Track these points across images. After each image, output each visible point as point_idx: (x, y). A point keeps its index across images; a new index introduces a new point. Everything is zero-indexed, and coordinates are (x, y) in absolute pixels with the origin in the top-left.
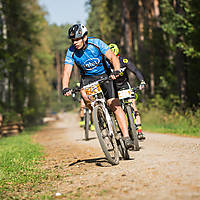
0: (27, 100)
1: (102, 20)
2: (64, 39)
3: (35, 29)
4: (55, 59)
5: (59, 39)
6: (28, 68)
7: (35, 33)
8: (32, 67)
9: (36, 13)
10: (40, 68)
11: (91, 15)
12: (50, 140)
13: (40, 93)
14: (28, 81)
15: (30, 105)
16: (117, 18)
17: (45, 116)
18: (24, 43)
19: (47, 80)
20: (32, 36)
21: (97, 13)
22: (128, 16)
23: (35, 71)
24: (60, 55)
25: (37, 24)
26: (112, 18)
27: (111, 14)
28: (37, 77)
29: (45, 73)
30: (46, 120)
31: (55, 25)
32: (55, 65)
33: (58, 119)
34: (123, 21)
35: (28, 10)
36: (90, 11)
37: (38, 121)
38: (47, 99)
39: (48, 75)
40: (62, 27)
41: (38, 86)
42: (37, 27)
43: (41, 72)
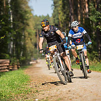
0: (22, 53)
1: (60, 13)
3: (26, 18)
4: (36, 33)
5: (38, 23)
6: (23, 37)
8: (25, 37)
9: (27, 10)
10: (29, 37)
11: (54, 11)
12: (33, 73)
13: (28, 50)
14: (23, 43)
15: (23, 55)
16: (67, 13)
17: (31, 61)
18: (21, 25)
19: (32, 43)
20: (25, 21)
21: (57, 10)
22: (73, 12)
23: (26, 38)
24: (39, 31)
25: (28, 15)
26: (65, 13)
27: (64, 11)
28: (27, 41)
29: (31, 39)
30: (31, 63)
31: (36, 16)
32: (36, 35)
33: (37, 62)
34: (70, 14)
35: (23, 8)
36: (54, 9)
37: (27, 63)
38: (32, 52)
40: (40, 17)
41: (27, 46)
42: (28, 17)
43: (29, 39)
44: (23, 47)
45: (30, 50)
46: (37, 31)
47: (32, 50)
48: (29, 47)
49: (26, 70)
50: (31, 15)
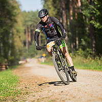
0: (10, 52)
1: (50, 8)
2: (30, 19)
3: (14, 14)
4: (25, 30)
5: (27, 19)
6: (11, 35)
7: (14, 16)
8: (13, 34)
9: (15, 5)
10: (17, 35)
11: (44, 6)
12: (22, 73)
13: (17, 48)
14: (11, 41)
15: (11, 55)
16: (59, 8)
17: (20, 60)
18: (8, 21)
19: (21, 41)
20: (13, 18)
21: (48, 5)
22: (64, 6)
23: (14, 36)
24: (28, 28)
25: (15, 11)
26: (55, 7)
27: (55, 5)
28: (15, 39)
29: (20, 37)
30: (20, 62)
31: (25, 12)
32: (25, 33)
33: (27, 62)
34: (61, 9)
35: (10, 4)
36: (43, 4)
37: (16, 63)
39: (21, 38)
40: (29, 12)
41: (16, 44)
42: (15, 13)
43: (18, 37)
44: (11, 46)
45: (19, 49)
46: (26, 29)
47: (21, 49)
48: (18, 46)
49: (15, 71)
50: (19, 11)
